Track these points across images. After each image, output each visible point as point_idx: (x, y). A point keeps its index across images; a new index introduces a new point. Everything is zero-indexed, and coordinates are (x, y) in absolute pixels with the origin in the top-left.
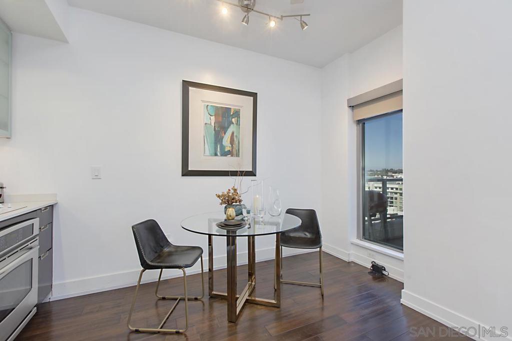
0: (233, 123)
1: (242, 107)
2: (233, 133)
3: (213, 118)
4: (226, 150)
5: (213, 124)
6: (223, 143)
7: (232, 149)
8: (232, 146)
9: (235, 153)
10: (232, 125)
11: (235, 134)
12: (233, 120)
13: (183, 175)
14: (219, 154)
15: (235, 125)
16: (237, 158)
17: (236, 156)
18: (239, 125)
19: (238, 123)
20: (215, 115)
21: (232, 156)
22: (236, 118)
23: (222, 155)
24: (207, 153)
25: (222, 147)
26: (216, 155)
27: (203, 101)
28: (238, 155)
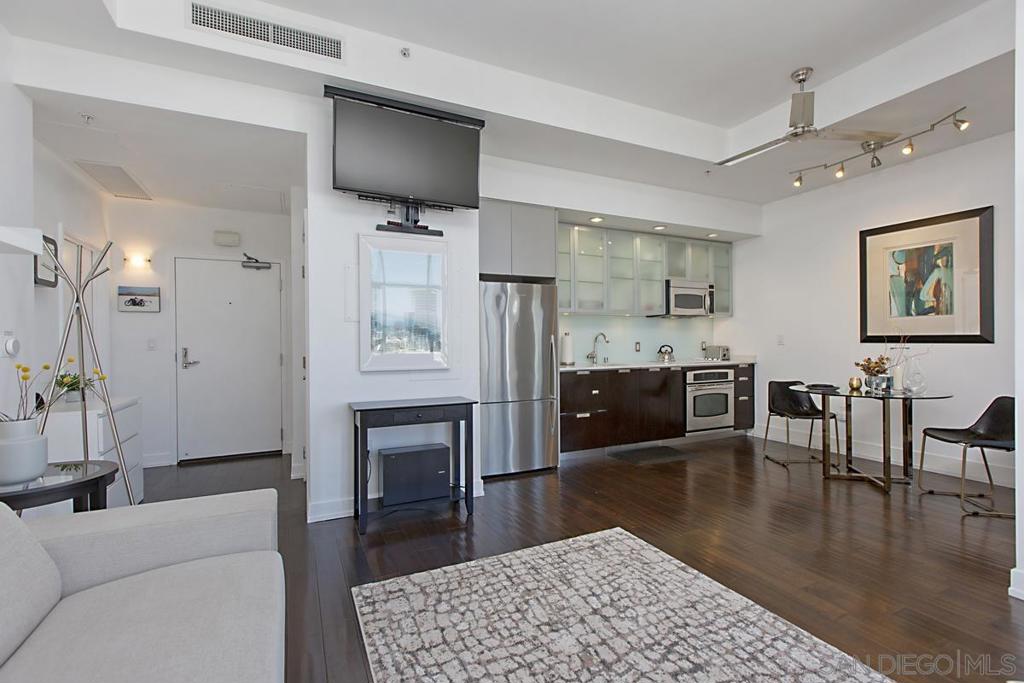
0: (939, 267)
1: (954, 238)
2: (939, 281)
3: (903, 267)
4: (926, 307)
5: (903, 274)
6: (921, 298)
7: (938, 304)
8: (938, 300)
9: (942, 307)
10: (936, 270)
11: (943, 282)
12: (939, 262)
13: (862, 341)
14: (913, 313)
15: (942, 268)
16: (949, 316)
17: (947, 313)
18: (952, 266)
19: (949, 265)
20: (906, 262)
21: (938, 314)
22: (945, 258)
23: (918, 314)
24: (895, 312)
25: (919, 303)
26: (908, 314)
27: (887, 249)
28: (950, 311)
